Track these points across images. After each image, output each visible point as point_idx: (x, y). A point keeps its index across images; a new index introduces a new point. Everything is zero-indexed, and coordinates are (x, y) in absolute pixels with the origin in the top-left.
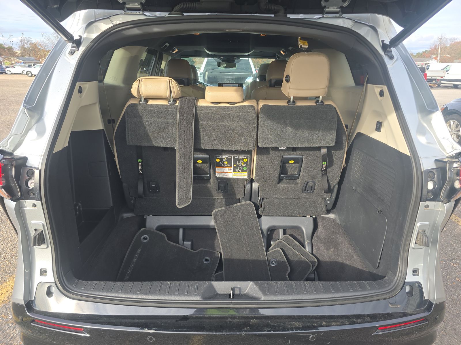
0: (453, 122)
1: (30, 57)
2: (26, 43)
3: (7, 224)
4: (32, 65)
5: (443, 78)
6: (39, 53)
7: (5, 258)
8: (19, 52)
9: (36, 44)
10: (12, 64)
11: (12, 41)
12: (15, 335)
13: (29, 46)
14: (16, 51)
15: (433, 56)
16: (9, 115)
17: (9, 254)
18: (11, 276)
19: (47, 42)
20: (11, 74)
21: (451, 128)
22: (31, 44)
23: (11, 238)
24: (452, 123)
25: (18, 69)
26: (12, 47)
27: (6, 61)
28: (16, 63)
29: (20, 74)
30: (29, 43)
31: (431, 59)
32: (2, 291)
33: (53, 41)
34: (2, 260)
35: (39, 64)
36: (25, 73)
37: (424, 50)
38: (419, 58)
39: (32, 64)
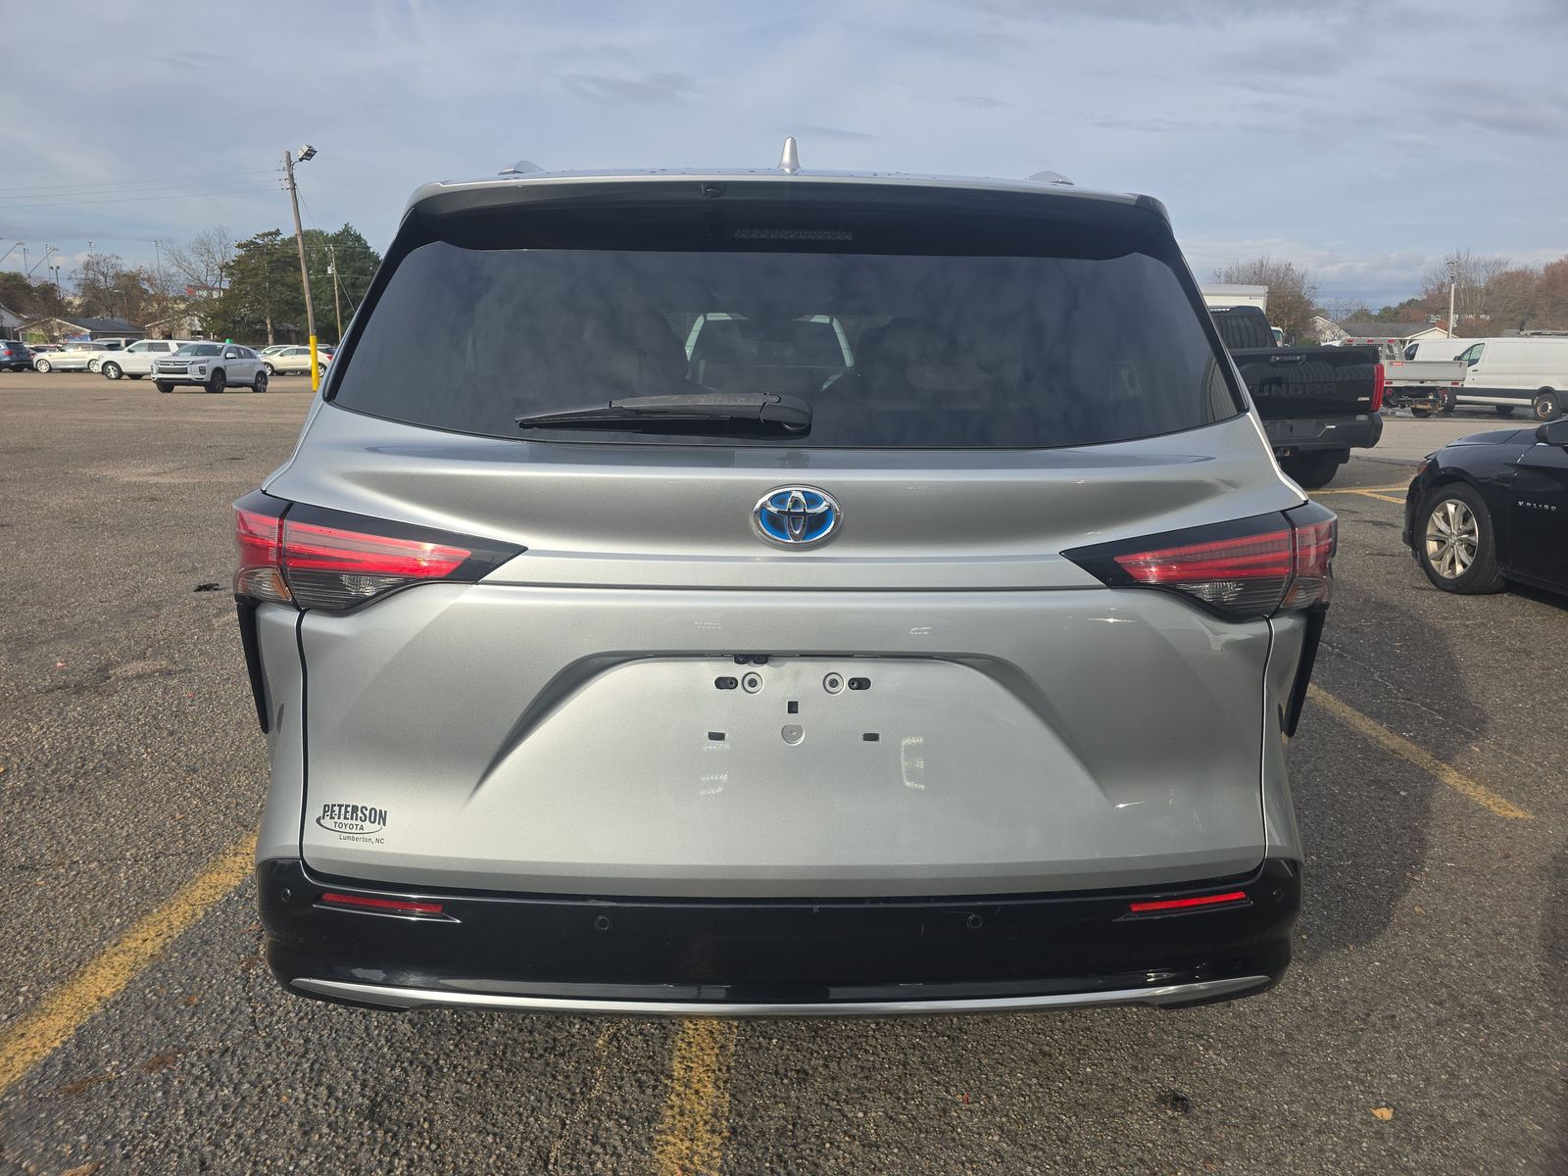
0: (1454, 506)
1: (112, 317)
2: (103, 274)
3: (125, 780)
4: (123, 344)
5: (1459, 386)
6: (143, 304)
7: (138, 858)
8: (77, 302)
9: (134, 277)
10: (54, 340)
11: (55, 268)
12: (198, 1029)
13: (111, 283)
14: (70, 298)
15: (1434, 319)
16: (68, 494)
17: (148, 850)
18: (163, 900)
19: (174, 270)
20: (51, 370)
21: (1449, 525)
22: (117, 276)
23: (144, 814)
24: (1451, 508)
25: (74, 356)
26: (54, 284)
27: (33, 330)
28: (65, 336)
29: (80, 370)
30: (112, 272)
31: (1427, 325)
32: (145, 934)
33: (194, 266)
34: (129, 863)
35: (146, 341)
36: (97, 368)
37: (1405, 299)
38: (1388, 325)
39: (123, 341)
